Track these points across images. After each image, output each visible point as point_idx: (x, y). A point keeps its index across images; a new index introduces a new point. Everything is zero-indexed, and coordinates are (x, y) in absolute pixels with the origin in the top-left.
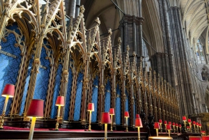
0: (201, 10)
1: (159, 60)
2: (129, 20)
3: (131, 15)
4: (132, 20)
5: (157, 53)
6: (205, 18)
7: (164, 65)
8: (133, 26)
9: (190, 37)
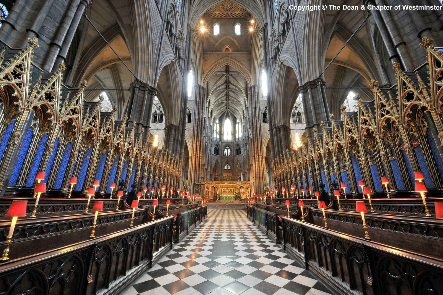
0: (223, 97)
1: (173, 132)
2: (140, 86)
3: (145, 82)
4: (145, 87)
5: (172, 125)
6: (224, 104)
7: (176, 137)
8: (144, 94)
9: (211, 116)
